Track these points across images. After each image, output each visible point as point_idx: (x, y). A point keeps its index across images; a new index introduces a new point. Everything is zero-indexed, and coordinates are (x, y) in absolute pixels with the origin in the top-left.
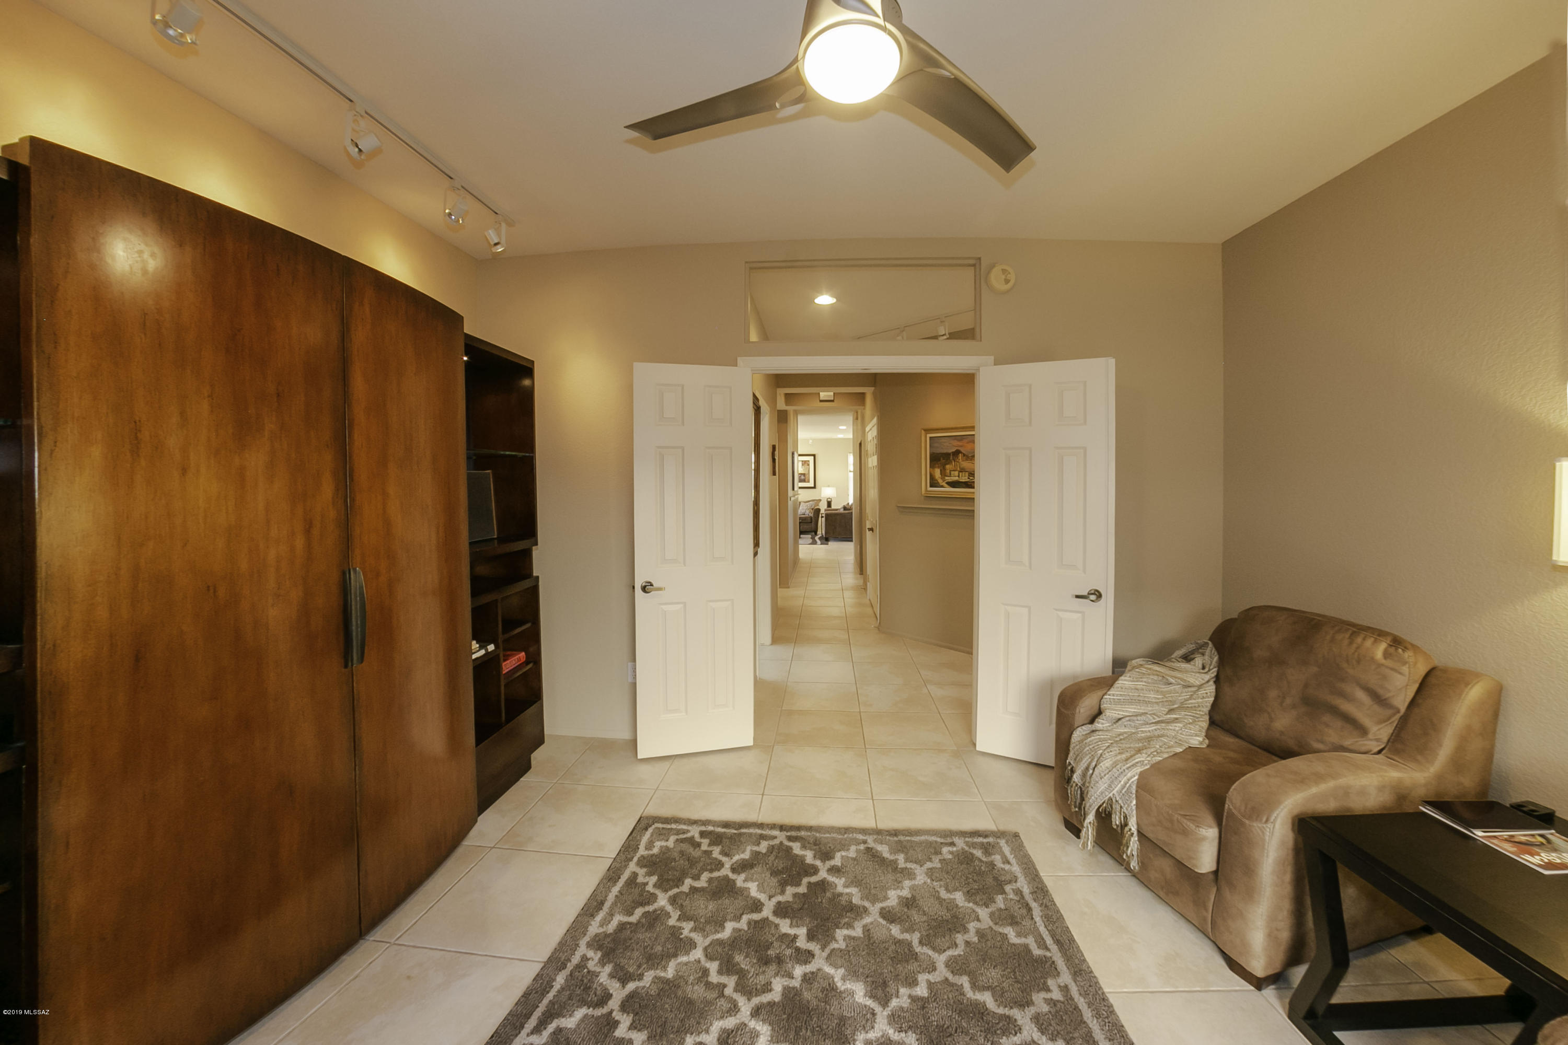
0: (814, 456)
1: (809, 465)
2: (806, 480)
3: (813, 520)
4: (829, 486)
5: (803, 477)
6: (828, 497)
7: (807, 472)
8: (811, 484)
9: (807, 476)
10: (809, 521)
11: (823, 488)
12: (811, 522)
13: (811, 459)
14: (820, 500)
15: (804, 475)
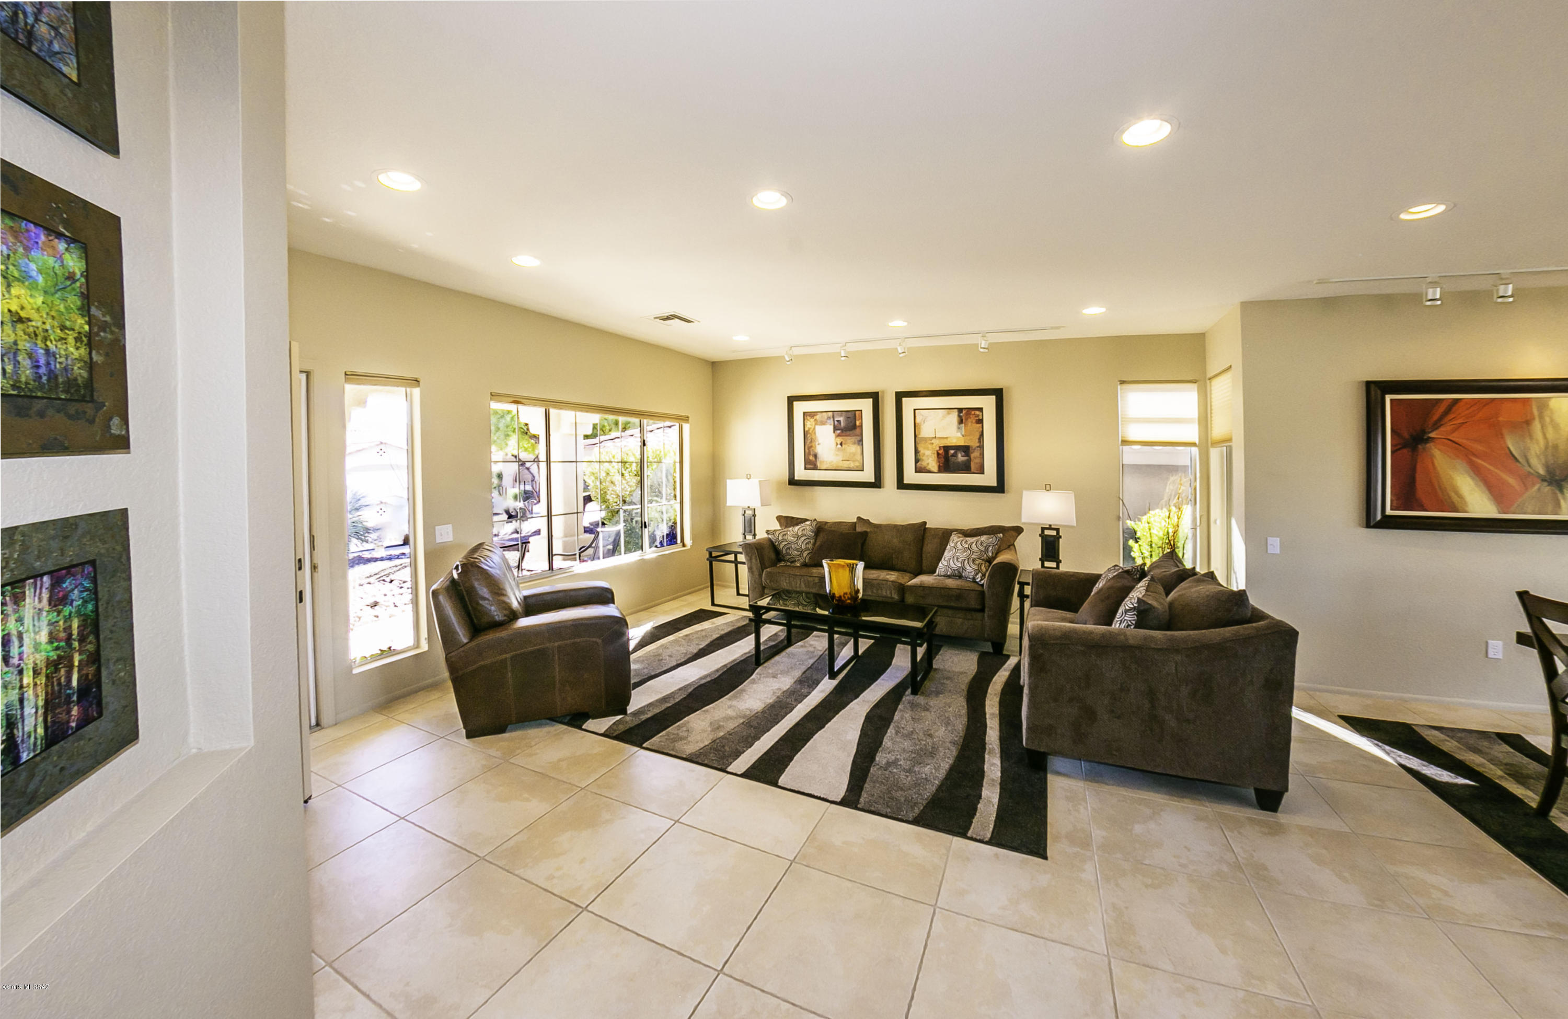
0: (998, 394)
1: (980, 421)
2: (973, 467)
3: (989, 603)
4: (1048, 488)
5: (961, 457)
6: (1046, 522)
7: (974, 443)
8: (989, 478)
9: (975, 455)
10: (974, 604)
11: (1026, 494)
12: (982, 610)
13: (988, 404)
14: (1018, 530)
15: (966, 450)
